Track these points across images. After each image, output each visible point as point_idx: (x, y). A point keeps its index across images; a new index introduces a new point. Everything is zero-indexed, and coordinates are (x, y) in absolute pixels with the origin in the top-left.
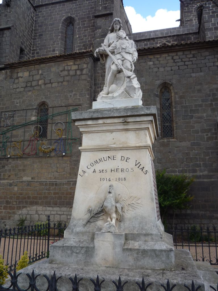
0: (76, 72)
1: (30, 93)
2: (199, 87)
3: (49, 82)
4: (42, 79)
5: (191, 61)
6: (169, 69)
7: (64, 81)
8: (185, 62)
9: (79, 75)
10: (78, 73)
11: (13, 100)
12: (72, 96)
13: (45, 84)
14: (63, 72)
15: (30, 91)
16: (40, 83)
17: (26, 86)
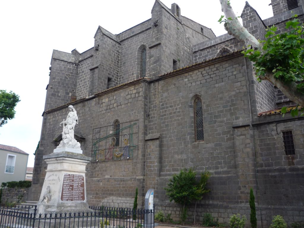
0: (135, 95)
1: (109, 114)
2: (220, 96)
3: (120, 104)
4: (115, 103)
5: (215, 73)
6: (199, 82)
7: (128, 103)
8: (210, 75)
9: (137, 97)
10: (137, 95)
11: (100, 120)
12: (133, 114)
13: (117, 106)
14: (128, 96)
15: (109, 112)
16: (114, 106)
17: (107, 109)
